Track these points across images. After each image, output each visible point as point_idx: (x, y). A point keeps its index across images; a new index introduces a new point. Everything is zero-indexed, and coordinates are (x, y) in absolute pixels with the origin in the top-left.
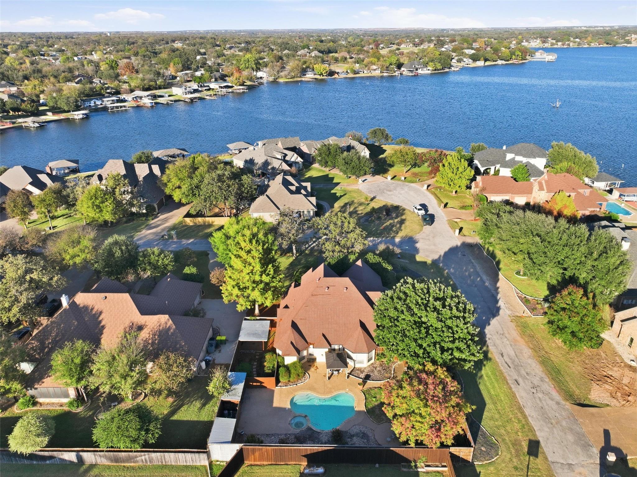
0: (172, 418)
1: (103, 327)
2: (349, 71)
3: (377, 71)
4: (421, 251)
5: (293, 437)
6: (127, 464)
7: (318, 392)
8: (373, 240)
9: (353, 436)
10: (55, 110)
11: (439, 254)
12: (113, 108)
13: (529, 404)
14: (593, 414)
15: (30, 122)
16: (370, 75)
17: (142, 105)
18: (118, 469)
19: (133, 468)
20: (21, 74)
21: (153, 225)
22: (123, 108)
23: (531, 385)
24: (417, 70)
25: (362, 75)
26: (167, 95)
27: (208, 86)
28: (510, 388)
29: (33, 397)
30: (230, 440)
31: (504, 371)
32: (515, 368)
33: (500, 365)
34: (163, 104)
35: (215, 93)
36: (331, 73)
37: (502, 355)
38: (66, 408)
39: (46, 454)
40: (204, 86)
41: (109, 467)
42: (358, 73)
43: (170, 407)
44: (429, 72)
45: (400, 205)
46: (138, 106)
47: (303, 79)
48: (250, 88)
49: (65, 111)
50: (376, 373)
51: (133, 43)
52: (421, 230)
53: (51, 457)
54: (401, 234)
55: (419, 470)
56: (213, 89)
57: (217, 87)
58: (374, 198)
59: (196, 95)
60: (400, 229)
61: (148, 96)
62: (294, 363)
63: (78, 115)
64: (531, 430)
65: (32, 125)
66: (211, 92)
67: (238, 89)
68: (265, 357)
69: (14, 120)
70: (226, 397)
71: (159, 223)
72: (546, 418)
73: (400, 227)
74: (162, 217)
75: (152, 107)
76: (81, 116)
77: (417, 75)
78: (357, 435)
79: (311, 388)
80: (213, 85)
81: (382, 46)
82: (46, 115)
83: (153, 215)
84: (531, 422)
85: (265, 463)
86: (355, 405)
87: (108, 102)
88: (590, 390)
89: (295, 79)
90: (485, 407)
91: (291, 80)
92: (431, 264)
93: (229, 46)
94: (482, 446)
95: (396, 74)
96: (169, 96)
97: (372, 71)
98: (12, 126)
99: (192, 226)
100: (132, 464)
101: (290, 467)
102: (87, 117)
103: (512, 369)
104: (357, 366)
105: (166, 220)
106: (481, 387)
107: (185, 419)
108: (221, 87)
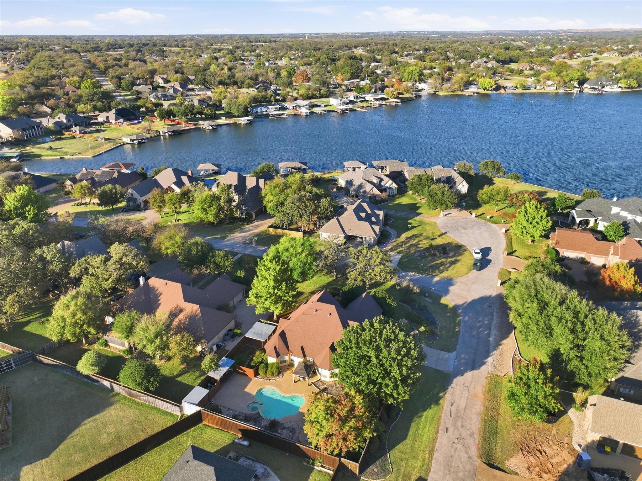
0: (177, 379)
1: (160, 304)
2: (518, 86)
3: (551, 88)
4: (450, 294)
5: (244, 416)
6: (135, 399)
7: (281, 390)
8: (414, 275)
9: (284, 428)
10: (229, 115)
11: (466, 300)
12: (273, 115)
13: (442, 450)
14: (495, 476)
15: (206, 125)
16: (543, 91)
17: (299, 113)
18: (130, 400)
19: (138, 403)
20: (218, 79)
21: (245, 230)
22: (282, 116)
23: (458, 436)
24: (603, 87)
25: (533, 91)
26: (323, 105)
27: (364, 98)
28: (437, 432)
29: (106, 341)
30: (197, 403)
31: (443, 417)
32: (454, 418)
33: (443, 412)
34: (316, 113)
35: (368, 105)
36: (498, 88)
37: (452, 404)
38: (121, 354)
39: (95, 378)
40: (360, 98)
41: (125, 398)
42: (529, 88)
43: (180, 371)
44: (620, 90)
45: (465, 245)
46: (295, 115)
47: (464, 93)
48: (405, 101)
49: (235, 116)
50: (334, 389)
51: (319, 49)
52: (466, 274)
53: (98, 381)
54: (445, 274)
55: (315, 467)
56: (368, 101)
57: (372, 99)
58: (444, 234)
59: (350, 106)
60: (447, 269)
61: (306, 105)
62: (273, 364)
63: (243, 120)
64: (428, 470)
65: (207, 128)
66: (364, 104)
67: (393, 101)
68: (255, 353)
69: (197, 122)
70: (211, 374)
71: (251, 228)
72: (448, 465)
73: (449, 267)
74: (256, 223)
75: (307, 116)
76: (245, 122)
77: (602, 93)
78: (288, 429)
79: (278, 386)
80: (368, 97)
81: (578, 54)
82: (220, 119)
83: (250, 220)
84: (433, 464)
85: (215, 427)
86: (301, 407)
87: (272, 110)
88: (512, 457)
89: (456, 93)
90: (403, 440)
91: (452, 93)
92: (451, 309)
93: (406, 53)
94: (377, 468)
95: (575, 91)
96: (326, 106)
97: (546, 87)
98: (193, 127)
99: (273, 235)
100: (139, 400)
101: (229, 434)
102: (250, 123)
103: (451, 419)
104: (323, 379)
105: (257, 227)
106: (413, 425)
107: (184, 382)
108: (376, 100)
